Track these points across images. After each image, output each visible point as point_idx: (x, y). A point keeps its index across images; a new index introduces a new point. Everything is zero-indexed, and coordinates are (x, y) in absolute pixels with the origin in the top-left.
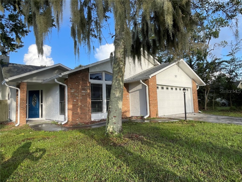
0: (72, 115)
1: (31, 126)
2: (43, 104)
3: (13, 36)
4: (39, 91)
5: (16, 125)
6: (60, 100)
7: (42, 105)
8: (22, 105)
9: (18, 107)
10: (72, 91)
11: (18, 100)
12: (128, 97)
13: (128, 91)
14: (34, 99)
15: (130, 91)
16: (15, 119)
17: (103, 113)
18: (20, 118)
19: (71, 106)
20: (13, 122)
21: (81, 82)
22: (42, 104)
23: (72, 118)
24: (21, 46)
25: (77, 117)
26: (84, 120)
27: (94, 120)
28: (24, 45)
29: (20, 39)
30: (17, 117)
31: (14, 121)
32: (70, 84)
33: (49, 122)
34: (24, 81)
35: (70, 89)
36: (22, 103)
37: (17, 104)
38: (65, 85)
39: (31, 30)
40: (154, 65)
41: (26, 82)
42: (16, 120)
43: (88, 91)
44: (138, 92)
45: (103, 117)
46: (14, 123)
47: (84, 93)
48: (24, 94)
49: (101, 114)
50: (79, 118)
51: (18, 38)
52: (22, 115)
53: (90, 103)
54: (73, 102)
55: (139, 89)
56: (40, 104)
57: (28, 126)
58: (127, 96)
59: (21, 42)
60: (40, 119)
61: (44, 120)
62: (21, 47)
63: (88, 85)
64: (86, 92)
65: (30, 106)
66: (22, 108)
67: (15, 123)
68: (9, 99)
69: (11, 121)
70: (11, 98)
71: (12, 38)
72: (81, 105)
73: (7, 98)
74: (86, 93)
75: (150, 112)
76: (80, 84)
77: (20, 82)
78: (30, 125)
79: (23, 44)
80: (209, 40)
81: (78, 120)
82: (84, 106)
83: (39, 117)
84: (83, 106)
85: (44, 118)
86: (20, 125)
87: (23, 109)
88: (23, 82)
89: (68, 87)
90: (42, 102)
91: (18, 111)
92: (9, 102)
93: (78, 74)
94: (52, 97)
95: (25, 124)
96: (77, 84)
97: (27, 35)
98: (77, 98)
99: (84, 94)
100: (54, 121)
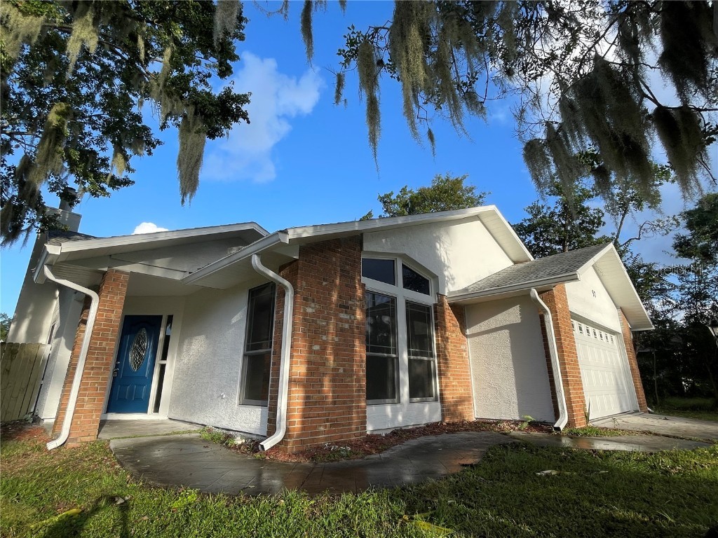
0: (304, 410)
1: (118, 451)
2: (168, 362)
3: (107, 150)
4: (161, 317)
5: (51, 446)
6: (248, 346)
7: (163, 367)
8: (97, 359)
9: (75, 369)
10: (309, 310)
11: (82, 340)
12: (465, 351)
13: (463, 328)
14: (140, 346)
15: (468, 332)
16: (54, 415)
17: (398, 406)
18: (75, 412)
19: (301, 369)
20: (45, 427)
21: (338, 281)
22: (163, 362)
23: (303, 423)
24: (126, 182)
25: (318, 416)
26: (342, 431)
27: (375, 433)
28: (133, 182)
29: (126, 158)
30: (62, 409)
31: (47, 424)
32: (304, 284)
33: (190, 432)
34: (121, 268)
35: (303, 299)
36: (96, 349)
37: (75, 357)
38: (286, 283)
39: (163, 141)
40: (515, 263)
41: (127, 273)
42: (57, 418)
43: (359, 315)
44: (506, 332)
45: (400, 418)
46: (45, 431)
47: (347, 321)
48: (113, 315)
49: (394, 406)
50: (328, 421)
51: (119, 155)
52: (86, 398)
53: (362, 361)
54: (310, 351)
55: (508, 323)
56: (159, 362)
57: (104, 448)
58: (463, 347)
59: (128, 169)
60: (149, 416)
61: (162, 423)
62: (124, 185)
63: (359, 293)
64: (353, 317)
65: (120, 369)
66: (92, 368)
67: (50, 434)
68: (49, 343)
69: (37, 419)
70: (55, 338)
71: (102, 155)
72: (334, 369)
73: (43, 340)
74: (353, 322)
75: (570, 408)
76: (336, 285)
77: (106, 269)
78: (112, 446)
79: (131, 176)
80: (624, 215)
81: (322, 429)
82: (344, 370)
83: (145, 411)
84: (341, 371)
85: (162, 416)
86: (71, 445)
87: (97, 374)
88: (117, 271)
89: (295, 293)
90: (164, 357)
91: (71, 382)
92: (47, 350)
93: (329, 249)
94: (207, 338)
95: (93, 438)
96: (324, 283)
97: (150, 153)
98: (324, 338)
99: (347, 326)
100: (209, 431)
